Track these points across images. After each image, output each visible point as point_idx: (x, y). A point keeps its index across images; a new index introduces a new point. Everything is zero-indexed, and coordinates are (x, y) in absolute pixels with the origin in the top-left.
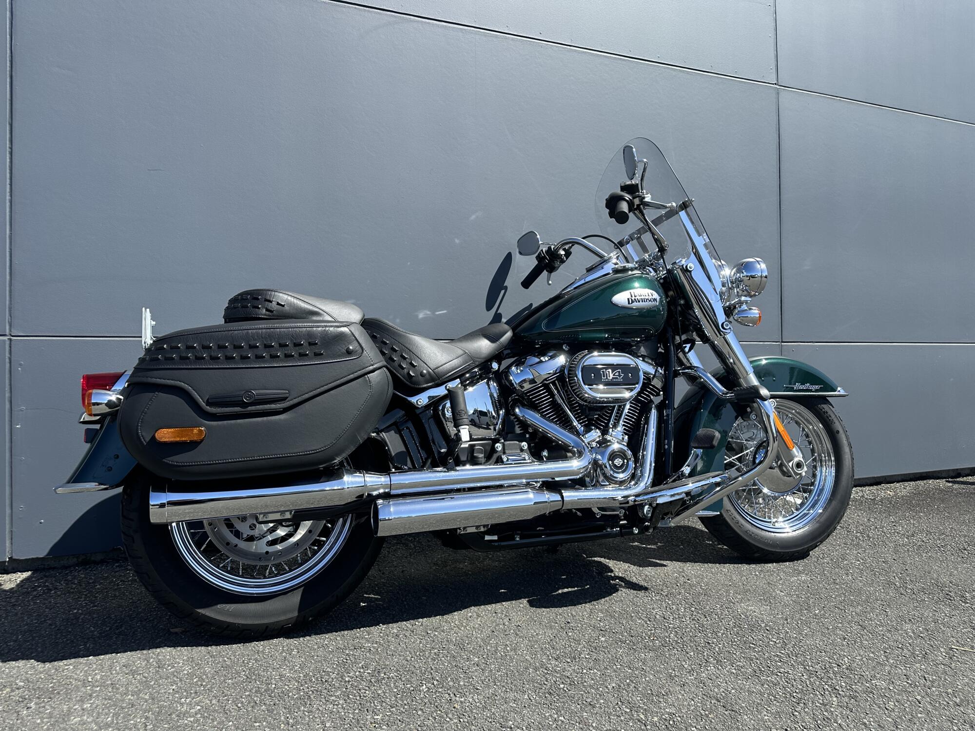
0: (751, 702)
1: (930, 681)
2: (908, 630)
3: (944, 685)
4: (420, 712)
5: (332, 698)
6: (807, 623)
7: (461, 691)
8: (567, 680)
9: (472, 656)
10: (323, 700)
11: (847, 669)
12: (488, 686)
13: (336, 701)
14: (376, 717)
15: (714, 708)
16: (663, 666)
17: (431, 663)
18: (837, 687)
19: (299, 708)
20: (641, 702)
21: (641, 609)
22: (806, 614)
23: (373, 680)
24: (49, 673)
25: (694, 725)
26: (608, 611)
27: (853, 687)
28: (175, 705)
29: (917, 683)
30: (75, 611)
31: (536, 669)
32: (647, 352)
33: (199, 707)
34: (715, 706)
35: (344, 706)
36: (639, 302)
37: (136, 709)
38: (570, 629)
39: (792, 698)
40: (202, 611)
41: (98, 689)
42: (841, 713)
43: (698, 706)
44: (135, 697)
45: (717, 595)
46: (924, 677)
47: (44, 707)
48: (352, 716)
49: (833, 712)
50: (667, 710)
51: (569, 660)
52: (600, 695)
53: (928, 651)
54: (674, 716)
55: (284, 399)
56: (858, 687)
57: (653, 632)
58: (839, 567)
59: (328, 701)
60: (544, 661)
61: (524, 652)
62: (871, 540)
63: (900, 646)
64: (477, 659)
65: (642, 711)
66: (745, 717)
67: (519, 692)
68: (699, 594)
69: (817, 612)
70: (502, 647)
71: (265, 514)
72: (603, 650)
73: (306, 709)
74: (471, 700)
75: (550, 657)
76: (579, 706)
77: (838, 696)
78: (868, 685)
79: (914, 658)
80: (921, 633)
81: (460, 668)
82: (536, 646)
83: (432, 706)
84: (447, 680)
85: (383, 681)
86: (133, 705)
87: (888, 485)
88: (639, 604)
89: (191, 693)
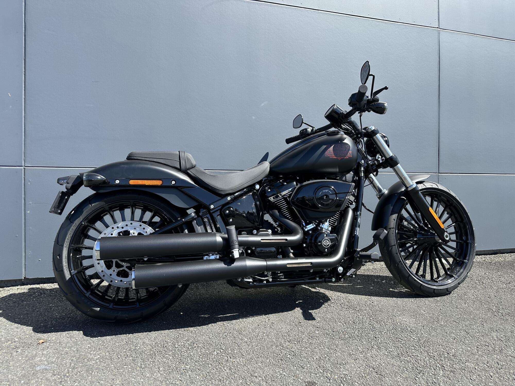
0: (392, 371)
1: (501, 365)
2: (494, 336)
3: (509, 368)
4: (210, 366)
5: (167, 355)
6: (435, 330)
7: (234, 356)
8: (292, 353)
9: (244, 338)
10: (162, 356)
11: (453, 356)
12: (249, 354)
13: (168, 357)
14: (186, 367)
15: (370, 372)
16: (347, 349)
17: (222, 340)
18: (444, 366)
19: (148, 360)
20: (330, 367)
21: (342, 317)
22: (436, 324)
23: (189, 348)
24: (31, 335)
25: (357, 381)
26: (323, 318)
27: (454, 366)
28: (87, 355)
29: (492, 366)
30: (51, 305)
31: (277, 346)
33: (99, 356)
34: (371, 372)
35: (172, 360)
37: (68, 356)
38: (300, 326)
39: (417, 370)
41: (52, 344)
42: (443, 380)
43: (361, 371)
44: (69, 349)
45: (387, 312)
46: (498, 363)
47: (25, 352)
48: (174, 366)
49: (439, 379)
50: (343, 372)
51: (296, 343)
52: (309, 362)
53: (503, 348)
54: (347, 376)
56: (457, 366)
57: (346, 330)
58: (461, 299)
59: (164, 357)
60: (282, 342)
61: (273, 337)
62: (484, 285)
63: (487, 345)
64: (246, 340)
65: (329, 372)
66: (387, 379)
67: (265, 358)
68: (377, 310)
69: (442, 323)
70: (261, 334)
72: (316, 338)
73: (152, 361)
74: (238, 361)
75: (286, 341)
76: (295, 368)
77: (444, 370)
78: (463, 365)
79: (494, 352)
80: (502, 338)
81: (236, 343)
82: (279, 334)
83: (217, 362)
84: (228, 349)
85: (195, 348)
86: (67, 353)
87: (501, 255)
88: (341, 314)
89: (97, 349)
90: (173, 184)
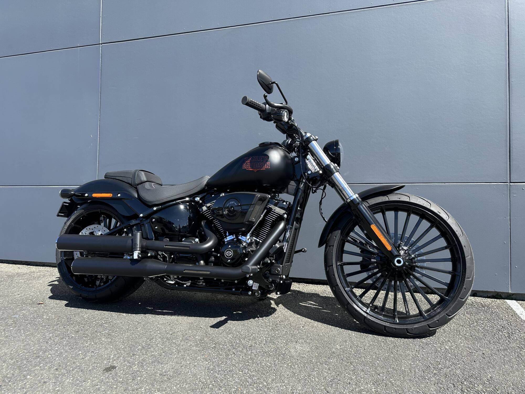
90: (118, 197)
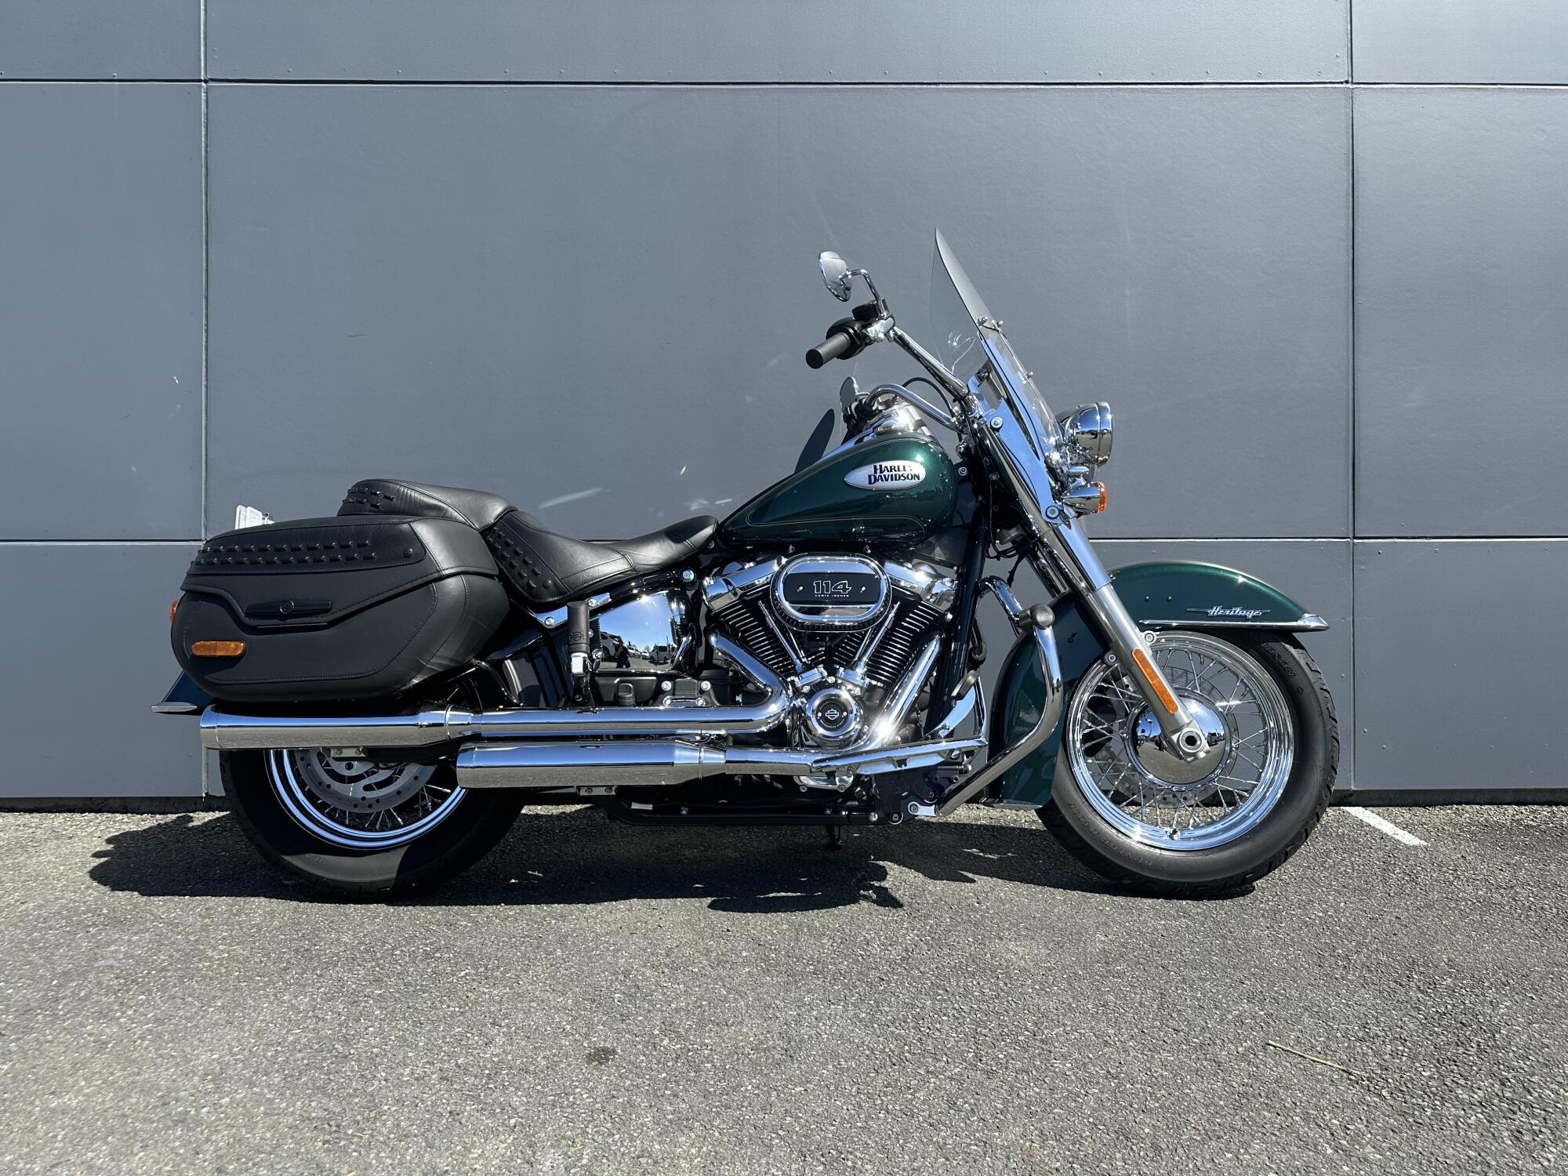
32: (945, 554)
36: (887, 480)
40: (287, 858)
55: (327, 611)
71: (340, 749)
